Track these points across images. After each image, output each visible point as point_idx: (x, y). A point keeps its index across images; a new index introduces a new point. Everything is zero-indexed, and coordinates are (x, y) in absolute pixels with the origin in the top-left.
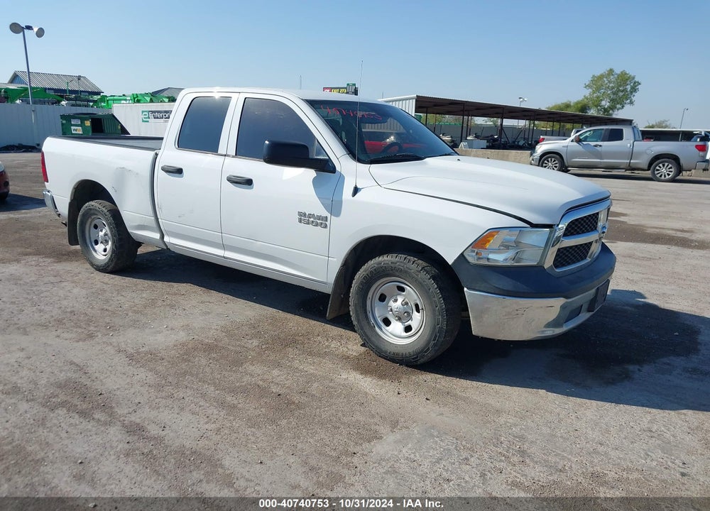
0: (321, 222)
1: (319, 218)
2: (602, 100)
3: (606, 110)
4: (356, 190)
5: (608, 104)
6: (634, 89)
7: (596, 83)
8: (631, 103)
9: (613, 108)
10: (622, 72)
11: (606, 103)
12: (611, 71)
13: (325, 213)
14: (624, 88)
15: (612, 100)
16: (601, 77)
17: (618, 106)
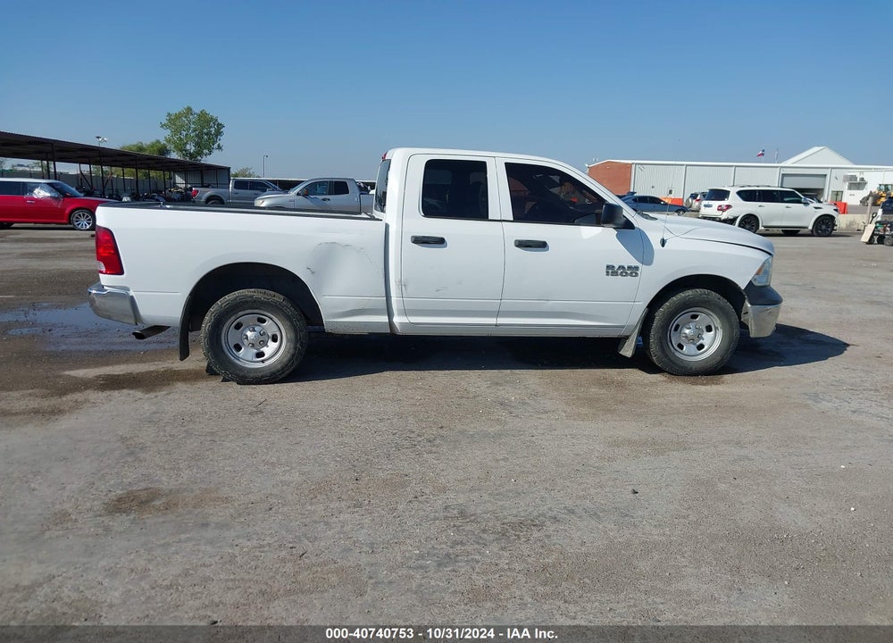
0: (633, 271)
1: (629, 268)
2: (186, 143)
3: (191, 155)
4: (663, 243)
5: (193, 148)
6: (219, 133)
7: (174, 122)
8: (219, 147)
9: (200, 153)
10: (201, 112)
11: (191, 147)
12: (189, 109)
13: (634, 263)
14: (208, 131)
15: (197, 144)
16: (178, 116)
17: (206, 151)
